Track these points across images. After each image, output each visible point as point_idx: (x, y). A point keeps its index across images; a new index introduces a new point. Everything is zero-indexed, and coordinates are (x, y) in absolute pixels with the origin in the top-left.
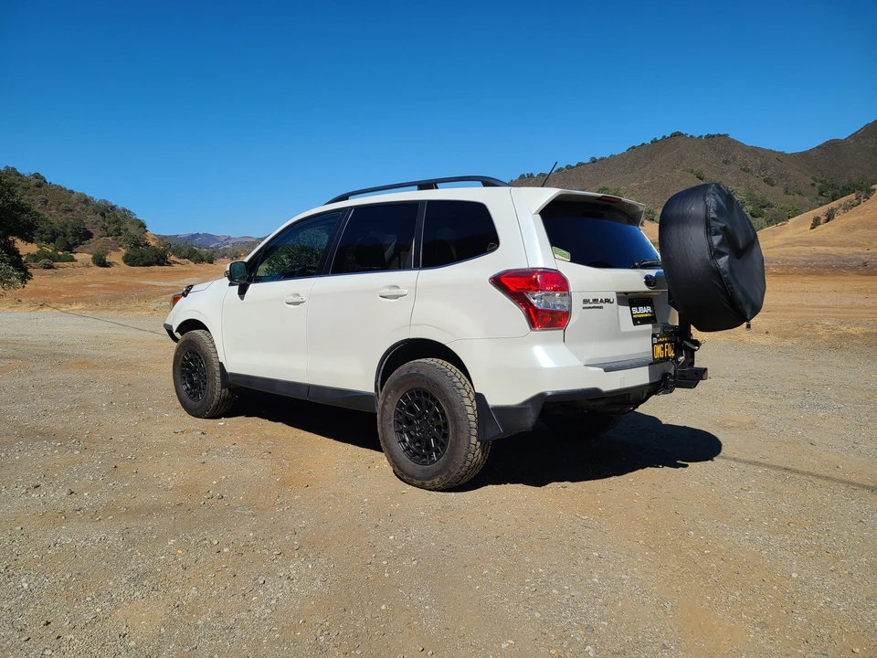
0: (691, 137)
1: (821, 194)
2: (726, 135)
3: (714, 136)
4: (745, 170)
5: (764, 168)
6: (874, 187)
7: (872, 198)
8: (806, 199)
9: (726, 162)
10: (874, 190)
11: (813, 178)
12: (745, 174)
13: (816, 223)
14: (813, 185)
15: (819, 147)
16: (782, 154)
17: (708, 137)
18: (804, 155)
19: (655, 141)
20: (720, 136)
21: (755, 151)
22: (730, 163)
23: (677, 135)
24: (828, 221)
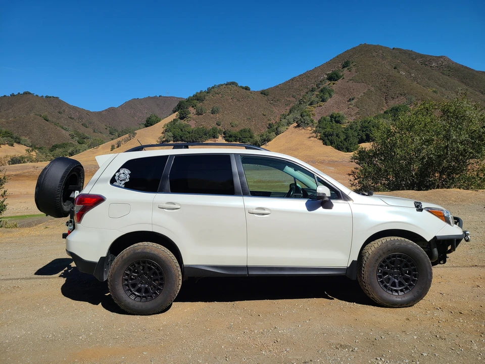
0: (37, 95)
1: (111, 133)
2: (57, 98)
3: (50, 97)
4: (71, 118)
5: (80, 118)
6: (136, 132)
7: (135, 137)
8: (104, 136)
9: (60, 113)
10: (136, 133)
11: (106, 125)
12: (71, 120)
13: (113, 148)
14: (106, 129)
15: (106, 110)
16: (89, 111)
17: (47, 97)
18: (100, 113)
19: (13, 95)
20: (54, 97)
21: (75, 109)
22: (62, 113)
23: (27, 93)
24: (118, 147)
